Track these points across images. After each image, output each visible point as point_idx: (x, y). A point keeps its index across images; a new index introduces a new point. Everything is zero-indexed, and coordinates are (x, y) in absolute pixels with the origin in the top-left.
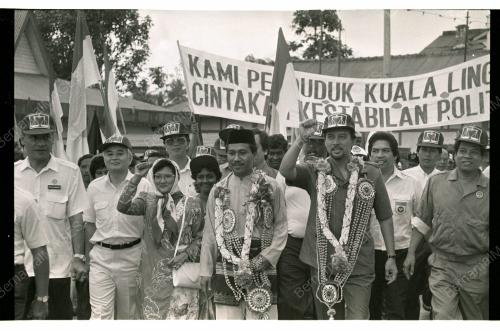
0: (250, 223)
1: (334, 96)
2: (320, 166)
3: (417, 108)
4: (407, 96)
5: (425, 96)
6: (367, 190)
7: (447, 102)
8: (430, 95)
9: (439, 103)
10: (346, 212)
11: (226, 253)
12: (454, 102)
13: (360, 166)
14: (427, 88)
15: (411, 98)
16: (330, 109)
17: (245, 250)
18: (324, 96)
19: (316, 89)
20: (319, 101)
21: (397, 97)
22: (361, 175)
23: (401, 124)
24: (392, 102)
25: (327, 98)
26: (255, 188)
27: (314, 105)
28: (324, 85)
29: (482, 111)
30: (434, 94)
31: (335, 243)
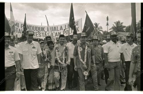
0: (64, 55)
1: (40, 30)
2: (78, 45)
3: (59, 33)
4: (56, 30)
5: (60, 30)
6: (89, 50)
7: (65, 31)
8: (61, 30)
9: (63, 31)
10: (85, 55)
11: (60, 61)
12: (66, 31)
13: (88, 45)
14: (61, 28)
15: (57, 30)
16: (40, 34)
17: (64, 61)
18: (38, 30)
19: (37, 29)
20: (37, 32)
21: (54, 30)
22: (88, 47)
23: (56, 36)
24: (53, 31)
25: (39, 31)
26: (64, 48)
27: (36, 33)
28: (38, 27)
29: (72, 33)
30: (62, 30)
31: (83, 62)
